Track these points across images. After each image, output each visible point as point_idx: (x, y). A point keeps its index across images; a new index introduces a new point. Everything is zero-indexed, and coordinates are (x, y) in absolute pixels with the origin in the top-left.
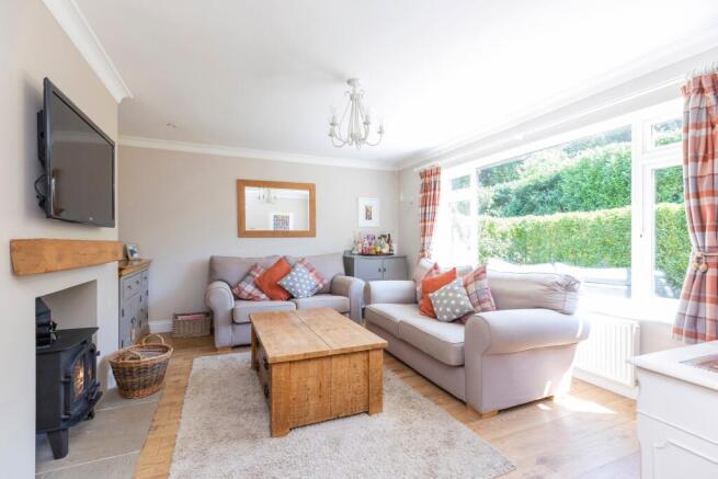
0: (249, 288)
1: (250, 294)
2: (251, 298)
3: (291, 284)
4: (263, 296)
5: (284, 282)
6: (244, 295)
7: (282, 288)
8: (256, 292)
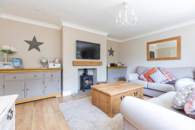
0: (142, 76)
1: (142, 78)
2: (142, 80)
3: (153, 77)
4: (146, 79)
5: (151, 76)
6: (141, 78)
7: (150, 78)
8: (144, 78)
